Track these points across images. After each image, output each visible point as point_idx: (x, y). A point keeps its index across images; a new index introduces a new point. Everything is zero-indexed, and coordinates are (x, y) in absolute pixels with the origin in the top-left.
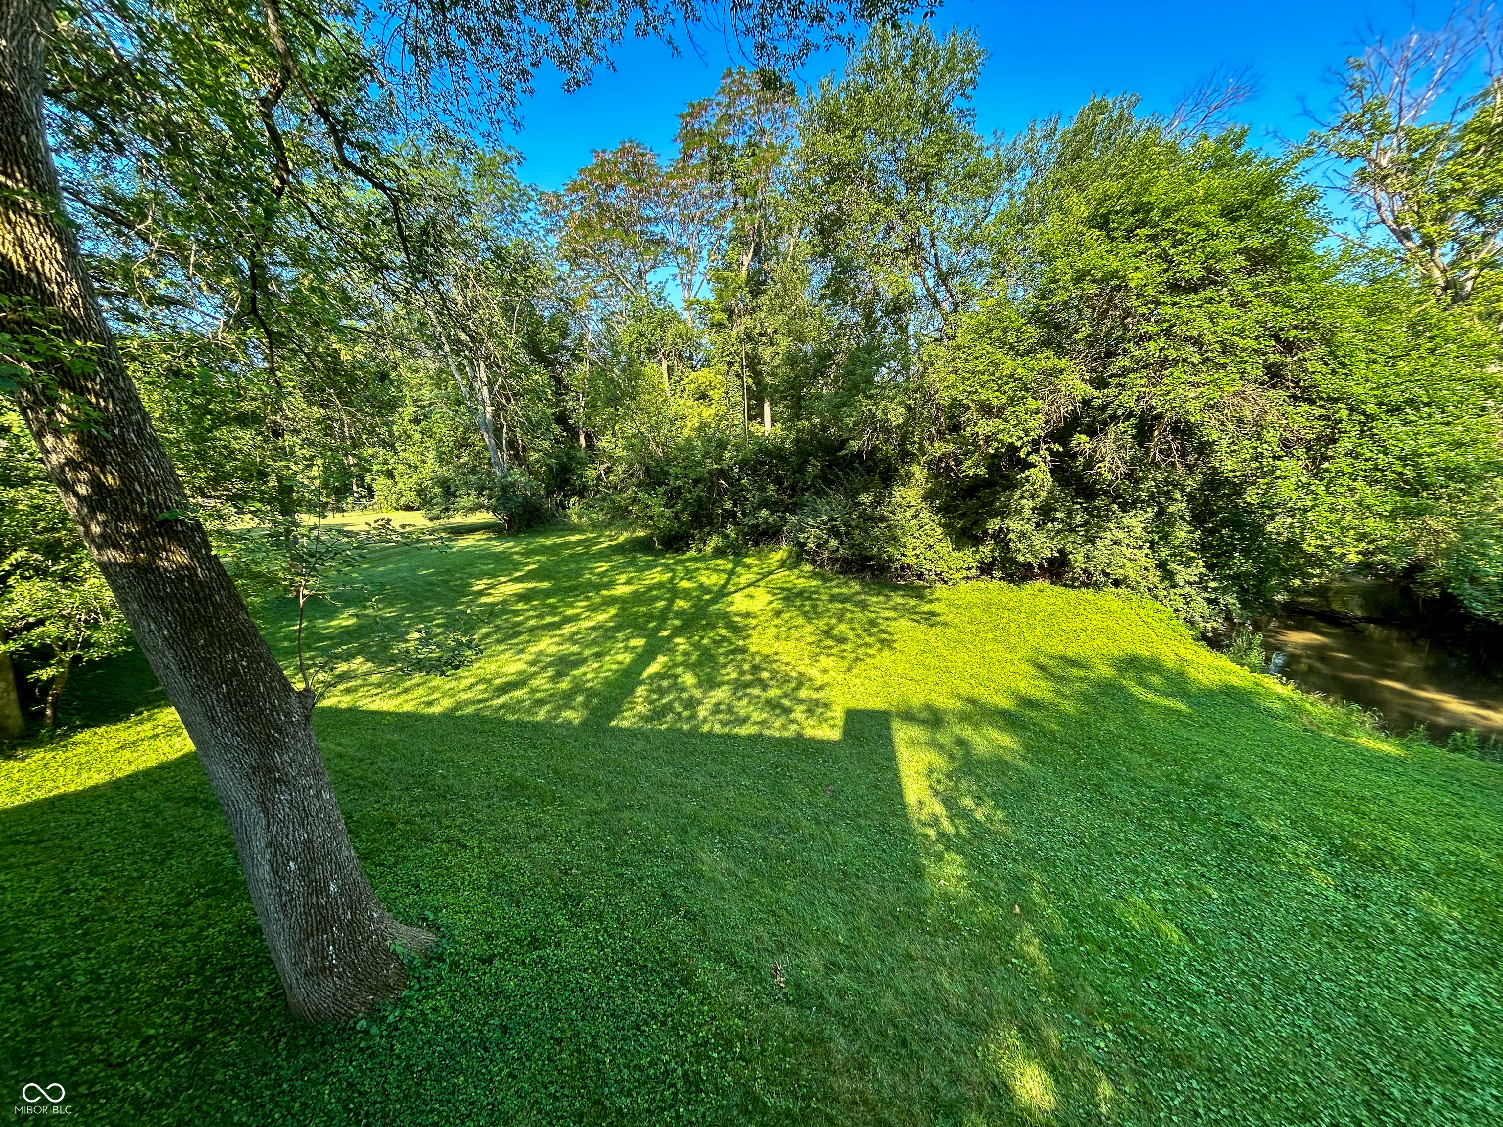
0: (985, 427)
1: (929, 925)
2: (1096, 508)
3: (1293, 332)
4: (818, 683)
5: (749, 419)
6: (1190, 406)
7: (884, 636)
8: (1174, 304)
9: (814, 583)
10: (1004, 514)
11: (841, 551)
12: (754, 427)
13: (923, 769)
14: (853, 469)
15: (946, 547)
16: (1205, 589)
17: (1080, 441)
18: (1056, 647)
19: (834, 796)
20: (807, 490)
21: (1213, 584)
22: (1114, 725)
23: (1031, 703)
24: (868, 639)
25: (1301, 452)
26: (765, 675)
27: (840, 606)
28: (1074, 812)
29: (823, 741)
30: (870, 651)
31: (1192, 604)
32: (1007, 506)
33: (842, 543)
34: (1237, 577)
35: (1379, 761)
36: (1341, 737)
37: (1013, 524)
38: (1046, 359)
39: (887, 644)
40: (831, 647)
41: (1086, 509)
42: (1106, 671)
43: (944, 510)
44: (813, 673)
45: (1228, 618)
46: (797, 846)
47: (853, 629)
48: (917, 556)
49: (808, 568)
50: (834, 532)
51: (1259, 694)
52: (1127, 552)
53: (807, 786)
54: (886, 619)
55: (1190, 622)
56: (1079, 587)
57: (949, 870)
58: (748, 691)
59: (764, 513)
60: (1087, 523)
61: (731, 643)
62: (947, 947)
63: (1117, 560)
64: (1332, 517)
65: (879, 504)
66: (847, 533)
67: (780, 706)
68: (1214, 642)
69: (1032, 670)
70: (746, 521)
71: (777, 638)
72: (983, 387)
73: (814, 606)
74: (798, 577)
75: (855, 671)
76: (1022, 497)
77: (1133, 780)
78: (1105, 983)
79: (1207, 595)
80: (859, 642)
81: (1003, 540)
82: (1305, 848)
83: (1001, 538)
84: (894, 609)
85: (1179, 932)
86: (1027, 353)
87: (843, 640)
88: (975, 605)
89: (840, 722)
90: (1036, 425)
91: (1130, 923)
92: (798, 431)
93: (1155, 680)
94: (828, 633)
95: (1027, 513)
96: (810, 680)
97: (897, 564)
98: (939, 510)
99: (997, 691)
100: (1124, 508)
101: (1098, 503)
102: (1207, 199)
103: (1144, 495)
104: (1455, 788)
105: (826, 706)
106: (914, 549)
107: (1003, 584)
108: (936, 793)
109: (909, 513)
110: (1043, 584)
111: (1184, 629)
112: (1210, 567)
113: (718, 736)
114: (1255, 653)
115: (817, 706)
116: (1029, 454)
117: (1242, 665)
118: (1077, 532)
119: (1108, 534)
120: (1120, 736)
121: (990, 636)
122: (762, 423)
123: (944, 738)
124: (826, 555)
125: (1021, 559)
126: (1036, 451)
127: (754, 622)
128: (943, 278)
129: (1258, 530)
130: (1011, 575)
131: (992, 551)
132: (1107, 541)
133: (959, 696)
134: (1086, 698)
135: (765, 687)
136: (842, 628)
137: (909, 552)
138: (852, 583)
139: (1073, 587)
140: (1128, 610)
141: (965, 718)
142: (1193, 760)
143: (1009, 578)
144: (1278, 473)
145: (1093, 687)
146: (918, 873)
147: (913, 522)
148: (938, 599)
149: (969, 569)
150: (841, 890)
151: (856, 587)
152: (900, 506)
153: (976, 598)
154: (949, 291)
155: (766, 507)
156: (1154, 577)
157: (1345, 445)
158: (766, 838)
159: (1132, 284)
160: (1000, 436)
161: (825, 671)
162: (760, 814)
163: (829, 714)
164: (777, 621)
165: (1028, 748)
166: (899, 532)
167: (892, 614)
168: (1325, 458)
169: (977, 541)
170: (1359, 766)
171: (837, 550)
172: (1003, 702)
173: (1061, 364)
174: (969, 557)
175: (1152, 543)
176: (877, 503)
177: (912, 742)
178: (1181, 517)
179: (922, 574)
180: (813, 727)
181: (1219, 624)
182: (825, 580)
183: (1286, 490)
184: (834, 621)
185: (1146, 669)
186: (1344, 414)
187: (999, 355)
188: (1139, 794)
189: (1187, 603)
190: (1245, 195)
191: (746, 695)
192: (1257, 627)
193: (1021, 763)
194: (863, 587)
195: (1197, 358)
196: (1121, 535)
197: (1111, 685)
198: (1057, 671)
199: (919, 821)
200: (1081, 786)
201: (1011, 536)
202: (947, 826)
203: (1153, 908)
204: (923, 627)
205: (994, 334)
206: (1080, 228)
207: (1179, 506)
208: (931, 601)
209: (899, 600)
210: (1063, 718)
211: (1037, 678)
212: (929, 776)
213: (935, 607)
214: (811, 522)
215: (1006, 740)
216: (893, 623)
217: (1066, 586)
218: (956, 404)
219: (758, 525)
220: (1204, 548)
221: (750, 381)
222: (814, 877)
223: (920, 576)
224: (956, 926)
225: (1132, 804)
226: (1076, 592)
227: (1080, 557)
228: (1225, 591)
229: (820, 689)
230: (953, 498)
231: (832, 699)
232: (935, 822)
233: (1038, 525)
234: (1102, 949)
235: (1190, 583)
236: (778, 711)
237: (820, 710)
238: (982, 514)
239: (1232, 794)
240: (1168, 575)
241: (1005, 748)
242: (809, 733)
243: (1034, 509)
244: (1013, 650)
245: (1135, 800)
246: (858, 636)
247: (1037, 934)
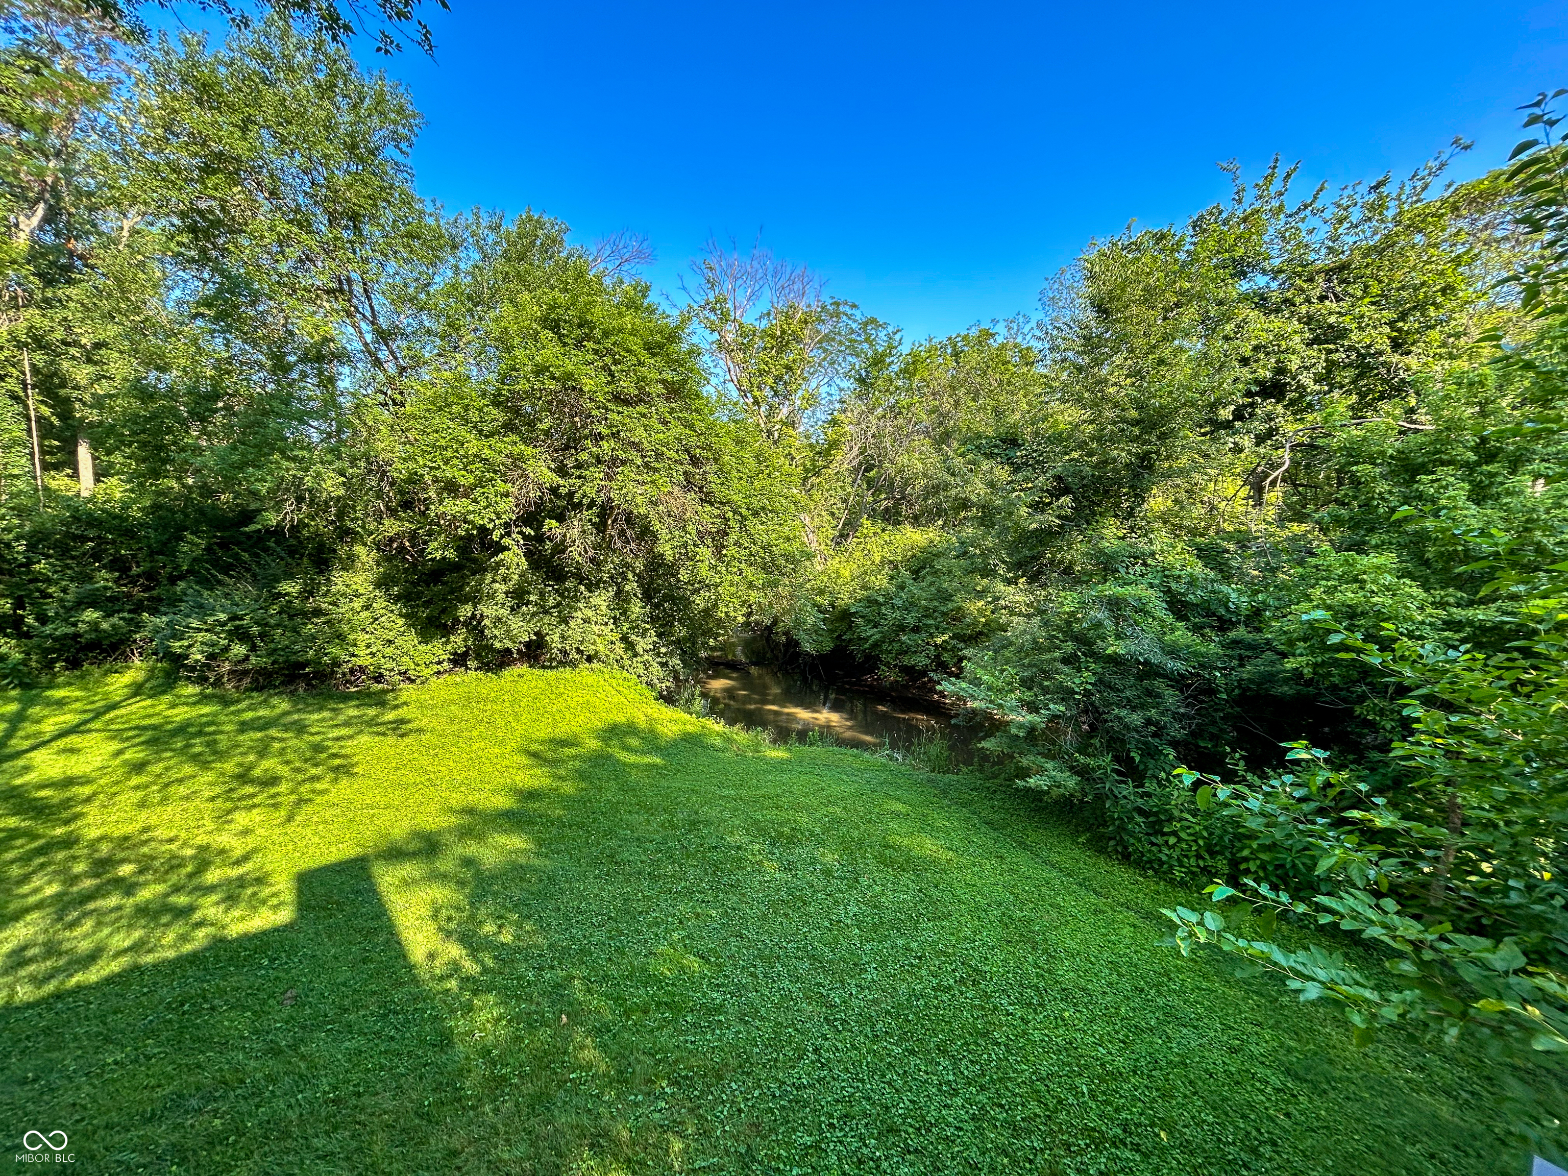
0: (453, 507)
1: (469, 1098)
2: (566, 589)
3: (698, 451)
4: (238, 853)
5: (46, 467)
6: (639, 500)
7: (337, 762)
8: (619, 413)
9: (206, 710)
10: (475, 599)
11: (253, 660)
12: (59, 482)
13: (426, 912)
14: (266, 550)
15: (412, 638)
16: (658, 655)
17: (551, 525)
18: (543, 733)
19: (299, 1002)
20: (182, 577)
21: (663, 650)
22: (611, 793)
23: (531, 795)
24: (313, 771)
25: (709, 541)
26: (126, 870)
27: (259, 735)
28: (596, 891)
29: (264, 933)
30: (319, 786)
31: (651, 669)
32: (478, 591)
33: (253, 648)
34: (678, 641)
35: (779, 766)
36: (756, 755)
37: (488, 610)
38: (511, 444)
39: (343, 770)
40: (252, 796)
41: (557, 591)
42: (593, 744)
43: (404, 598)
44: (224, 839)
45: (676, 678)
46: (243, 1106)
47: (287, 763)
48: (373, 655)
49: (191, 690)
50: (239, 634)
51: (705, 735)
52: (596, 629)
53: (245, 1008)
54: (338, 739)
55: (650, 685)
56: (556, 667)
57: (483, 1017)
58: (91, 906)
59: (91, 615)
60: (559, 604)
61: (34, 837)
62: (496, 1111)
63: (591, 637)
64: (733, 589)
65: (311, 594)
66: (262, 635)
67: (167, 908)
68: (668, 698)
69: (525, 760)
70: (48, 629)
71: (142, 804)
72: (446, 464)
73: (210, 744)
74: (173, 706)
75: (298, 818)
76: (494, 581)
77: (638, 839)
78: (655, 1043)
79: (660, 660)
80: (300, 777)
81: (475, 628)
82: (757, 847)
83: (475, 627)
84: (347, 724)
85: (698, 959)
86: (492, 434)
87: (274, 781)
88: (452, 702)
89: (289, 896)
90: (508, 508)
91: (662, 974)
92: (159, 493)
93: (634, 742)
94: (243, 777)
95: (501, 597)
96: (222, 852)
97: (346, 668)
98: (397, 599)
99: (493, 792)
100: (589, 589)
101: (568, 584)
102: (634, 332)
103: (606, 576)
104: (817, 771)
105: (259, 881)
106: (368, 646)
107: (480, 674)
108: (449, 934)
109: (357, 604)
110: (521, 669)
111: (647, 692)
112: (660, 635)
113: (29, 1006)
114: (697, 702)
115: (242, 886)
116: (502, 537)
117: (691, 714)
118: (551, 614)
119: (579, 614)
120: (618, 803)
121: (475, 733)
122: (75, 475)
123: (445, 864)
124: (227, 666)
125: (498, 645)
126: (508, 534)
127: (87, 790)
128: (384, 336)
129: (688, 603)
130: (487, 664)
131: (465, 640)
132: (579, 620)
133: (451, 809)
134: (582, 775)
135: (128, 887)
136: (269, 764)
137: (362, 651)
138: (275, 701)
139: (551, 667)
140: (602, 682)
141: (465, 833)
142: (677, 804)
143: (485, 667)
144: (698, 558)
145: (585, 762)
146: (445, 1041)
147: (365, 614)
148: (405, 703)
149: (439, 663)
150: (335, 1128)
151: (285, 706)
152: (344, 595)
153: (454, 695)
154: (392, 353)
155: (94, 604)
156: (619, 648)
157: (733, 537)
158: (176, 1127)
159: (586, 389)
160: (471, 517)
161: (246, 832)
162: (160, 1092)
163: (266, 891)
164: (135, 781)
165: (540, 843)
166: (345, 628)
167: (344, 731)
168: (723, 547)
169: (446, 631)
170: (770, 772)
171: (247, 658)
172: (503, 802)
173: (529, 451)
174: (439, 650)
175: (615, 618)
176: (309, 592)
177: (406, 883)
178: (635, 595)
179: (381, 675)
180: (242, 919)
181: (669, 683)
182: (225, 702)
183: (703, 571)
184: (252, 757)
185: (625, 734)
186: (730, 514)
187: (462, 432)
188: (645, 850)
189: (647, 669)
190: (658, 338)
191: (85, 914)
192: (698, 682)
193: (536, 862)
194: (296, 703)
195: (639, 462)
196: (590, 613)
197: (601, 756)
198: (550, 755)
199: (433, 978)
200: (596, 862)
201: (486, 622)
202: (471, 967)
203: (675, 950)
204: (391, 740)
205: (455, 409)
206: (535, 326)
207: (631, 586)
208: (396, 707)
209: (353, 712)
210: (566, 801)
211: (531, 767)
212: (435, 916)
213: (402, 712)
214: (195, 624)
215: (516, 842)
216: (349, 743)
217: (544, 667)
218: (414, 479)
219: (76, 635)
220: (654, 620)
221: (46, 411)
222: (286, 1134)
223: (378, 679)
224: (504, 1078)
225: (642, 862)
226: (555, 672)
227: (556, 638)
228: (671, 654)
229: (246, 858)
230: (415, 584)
231: (269, 867)
232: (455, 968)
233: (512, 609)
234: (646, 1012)
235: (647, 651)
236: (164, 919)
237: (249, 891)
238: (450, 601)
239: (708, 823)
240: (630, 646)
241: (516, 851)
242: (235, 930)
243: (507, 593)
244: (502, 743)
245: (643, 858)
246: (298, 770)
247: (588, 1033)
